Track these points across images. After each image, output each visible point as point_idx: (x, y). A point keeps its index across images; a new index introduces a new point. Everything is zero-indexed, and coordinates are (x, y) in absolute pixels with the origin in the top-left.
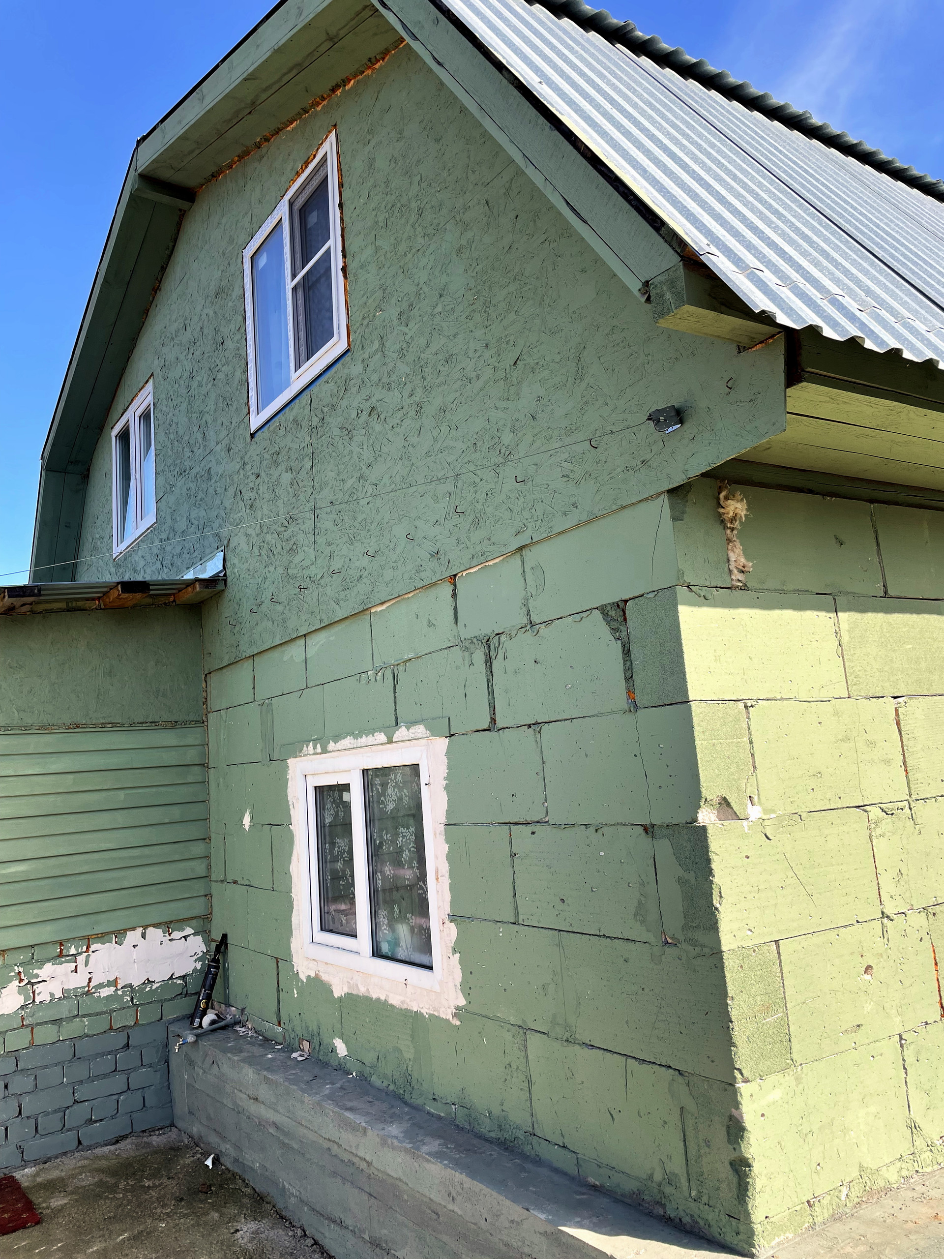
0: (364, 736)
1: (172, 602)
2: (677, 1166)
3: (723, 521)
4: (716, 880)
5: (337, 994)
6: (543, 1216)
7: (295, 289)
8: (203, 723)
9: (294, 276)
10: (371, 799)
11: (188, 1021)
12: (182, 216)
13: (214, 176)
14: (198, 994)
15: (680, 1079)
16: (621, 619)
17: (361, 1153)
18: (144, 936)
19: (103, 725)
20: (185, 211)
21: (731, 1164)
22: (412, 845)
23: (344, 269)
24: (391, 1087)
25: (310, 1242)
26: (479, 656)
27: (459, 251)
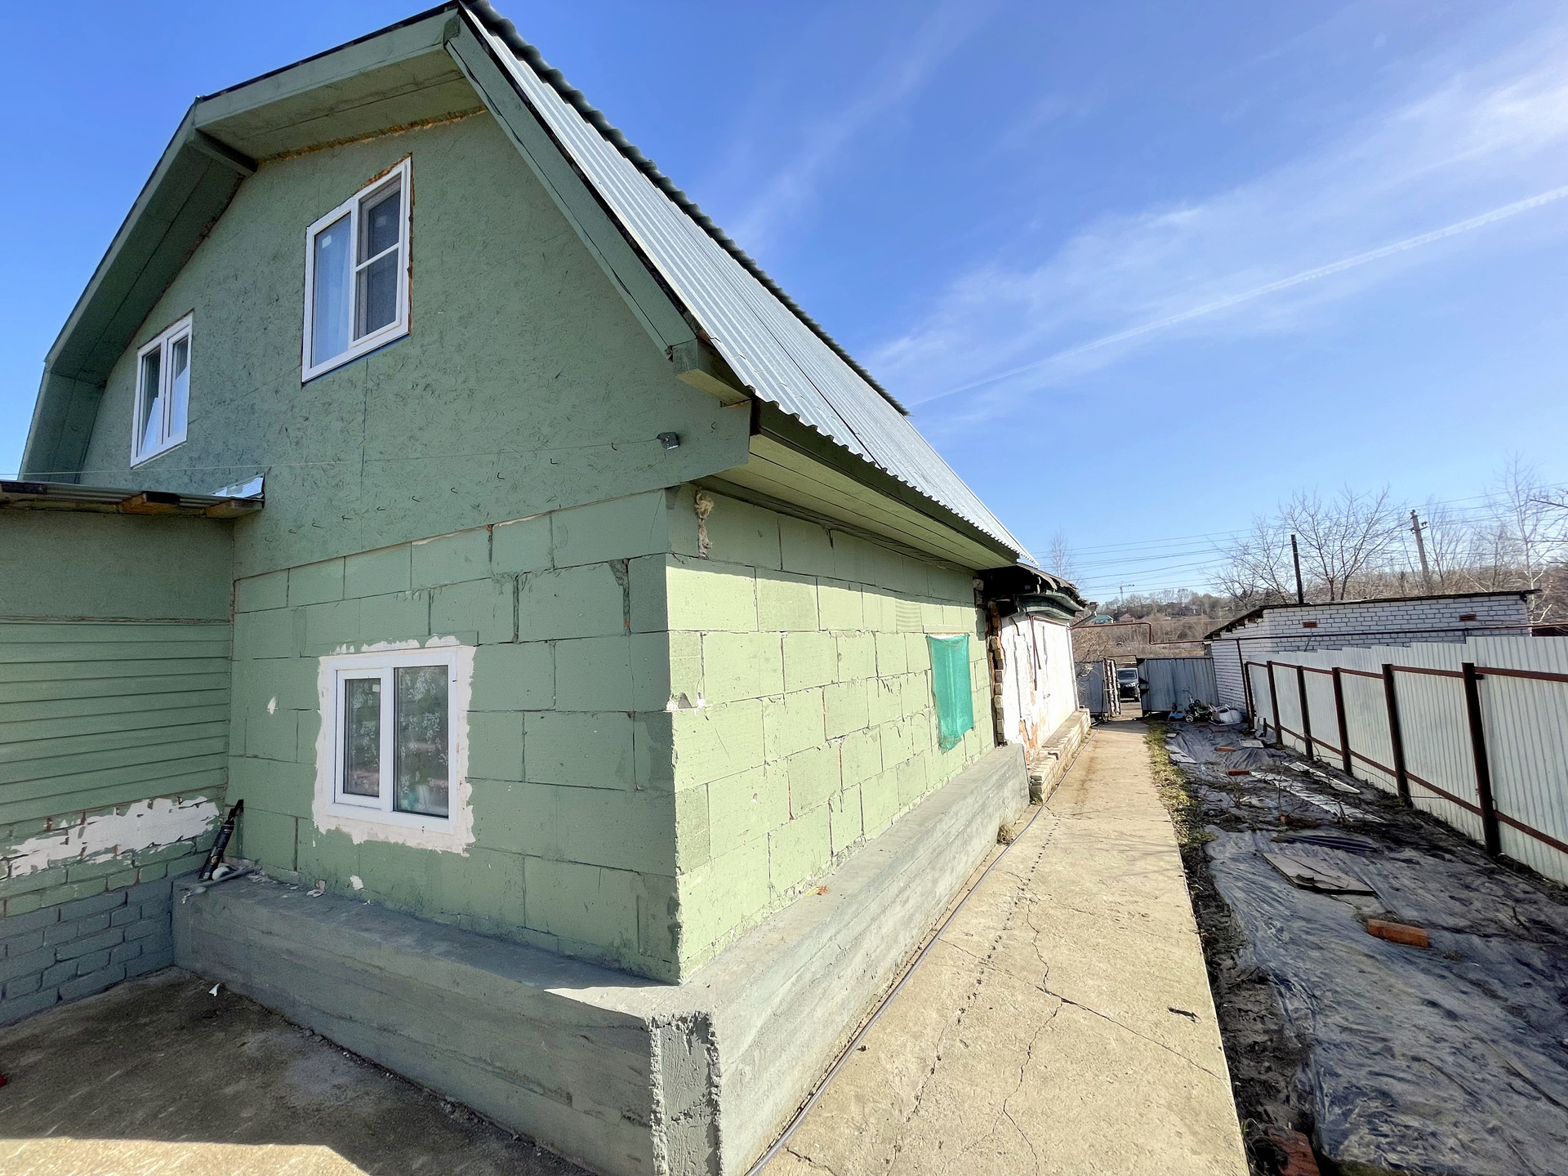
0: (398, 642)
1: (203, 515)
2: (632, 935)
3: (697, 513)
4: (675, 748)
5: (356, 842)
6: (532, 985)
7: (359, 273)
8: (229, 622)
9: (359, 262)
10: (400, 691)
11: (196, 877)
12: (241, 179)
13: (281, 156)
14: (210, 851)
15: (638, 878)
16: (624, 571)
17: (376, 962)
18: (150, 806)
19: (115, 619)
20: (245, 176)
21: (668, 927)
22: (436, 726)
23: (410, 270)
24: (404, 907)
25: (318, 1039)
26: (509, 588)
27: (516, 284)
